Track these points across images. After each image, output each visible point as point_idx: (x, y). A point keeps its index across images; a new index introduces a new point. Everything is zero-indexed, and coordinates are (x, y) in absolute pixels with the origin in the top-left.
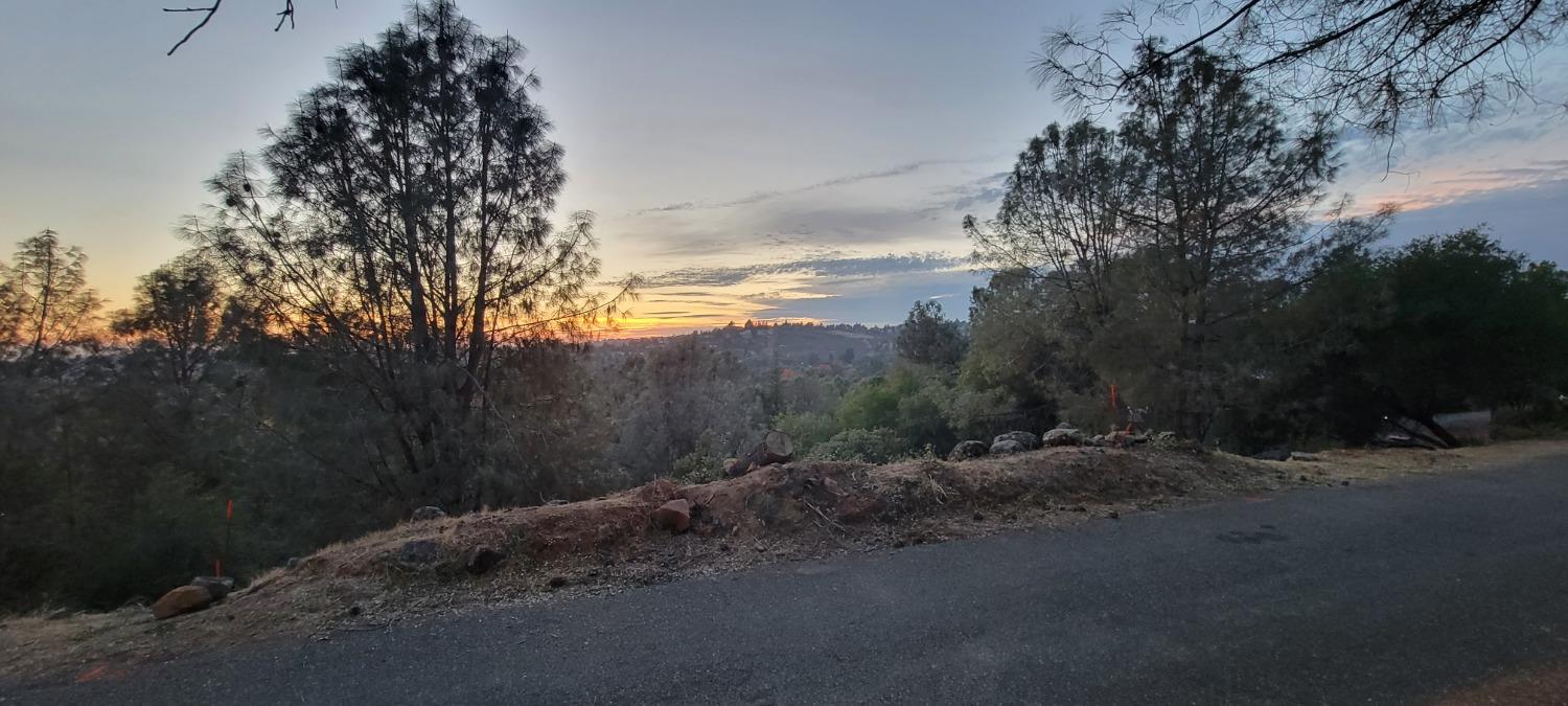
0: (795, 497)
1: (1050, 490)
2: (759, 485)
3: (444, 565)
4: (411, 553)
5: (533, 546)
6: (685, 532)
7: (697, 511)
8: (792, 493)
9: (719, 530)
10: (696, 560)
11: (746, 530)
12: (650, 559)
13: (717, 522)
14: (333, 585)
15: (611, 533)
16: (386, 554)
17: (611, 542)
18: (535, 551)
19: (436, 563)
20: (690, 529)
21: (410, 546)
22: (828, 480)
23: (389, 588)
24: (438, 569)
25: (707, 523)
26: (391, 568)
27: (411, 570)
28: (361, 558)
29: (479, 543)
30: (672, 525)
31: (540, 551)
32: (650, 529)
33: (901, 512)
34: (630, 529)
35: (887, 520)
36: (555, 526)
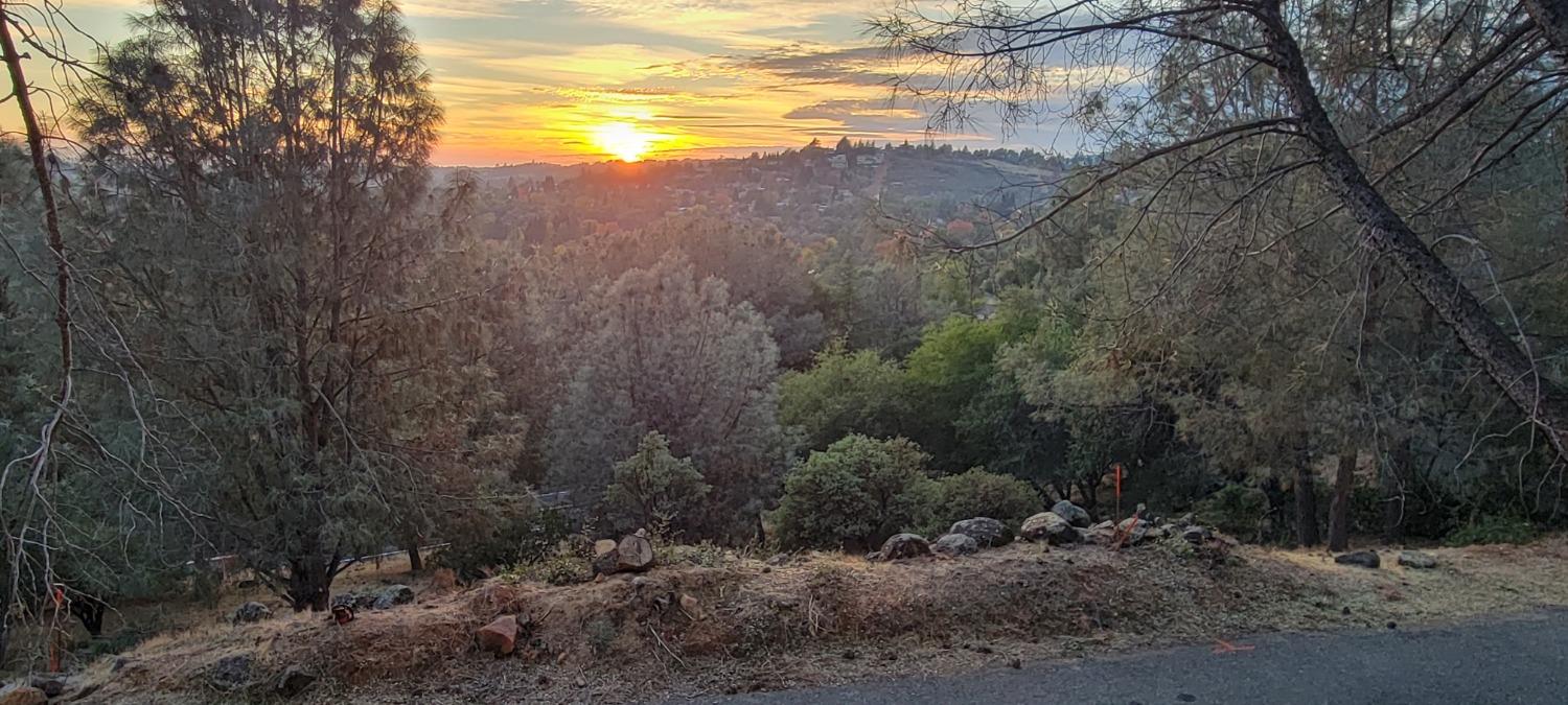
0: (639, 620)
1: (964, 619)
2: (600, 604)
3: (256, 686)
4: (226, 671)
5: (343, 669)
6: (509, 655)
7: (528, 630)
8: (637, 615)
9: (546, 656)
11: (573, 657)
12: (458, 691)
13: (544, 646)
15: (426, 656)
16: (202, 671)
17: (424, 668)
18: (345, 675)
19: (248, 683)
20: (516, 653)
21: (224, 662)
22: (686, 598)
24: (250, 689)
25: (534, 645)
26: (206, 686)
27: (225, 689)
28: (180, 671)
29: (291, 663)
30: (495, 648)
31: (351, 674)
32: (471, 651)
33: (758, 641)
34: (448, 651)
35: (738, 654)
36: (370, 645)
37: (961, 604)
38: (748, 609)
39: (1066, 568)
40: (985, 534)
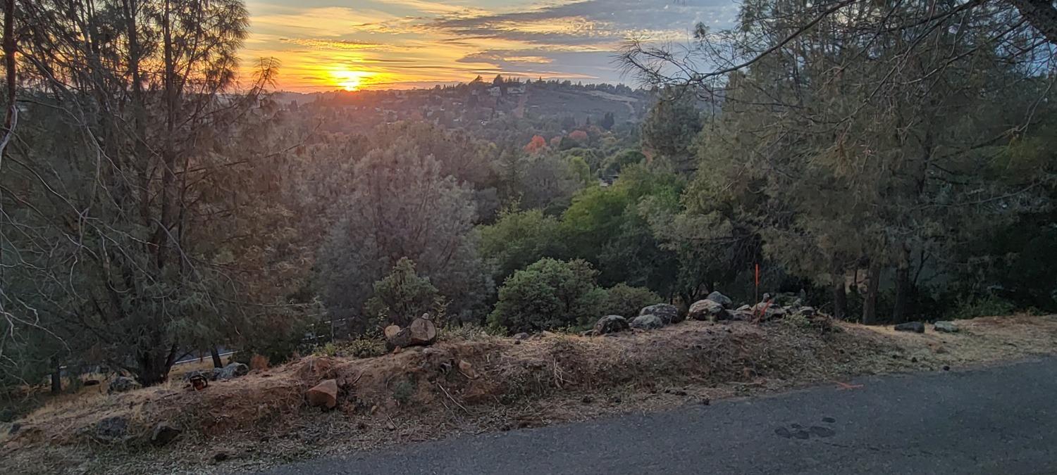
0: (430, 380)
1: (664, 372)
2: (400, 369)
3: (133, 439)
4: (107, 428)
5: (203, 423)
6: (333, 409)
7: (345, 390)
8: (428, 376)
9: (360, 409)
10: (335, 438)
11: (383, 409)
12: (297, 436)
13: (359, 401)
14: (47, 454)
15: (268, 411)
16: (87, 429)
17: (265, 423)
18: (206, 428)
19: (127, 437)
20: (337, 407)
21: (106, 421)
22: (463, 363)
23: (91, 457)
24: (128, 442)
25: (351, 401)
26: (91, 441)
27: (107, 442)
28: (69, 430)
29: (160, 421)
30: (322, 404)
31: (210, 427)
32: (303, 407)
33: (520, 394)
34: (285, 407)
35: (505, 402)
36: (223, 405)
37: (661, 362)
38: (509, 369)
39: (728, 336)
40: (667, 315)
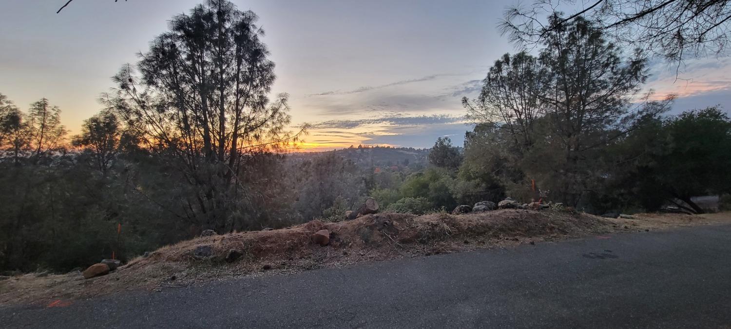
0: (379, 230)
1: (501, 230)
2: (362, 224)
3: (215, 258)
4: (200, 252)
5: (255, 250)
6: (327, 245)
7: (333, 235)
8: (378, 228)
9: (343, 245)
10: (332, 259)
11: (355, 245)
12: (310, 258)
13: (342, 241)
14: (164, 265)
15: (292, 245)
16: (188, 252)
17: (292, 249)
18: (257, 252)
19: (211, 257)
20: (329, 244)
21: (199, 248)
22: (395, 223)
23: (190, 268)
24: (212, 259)
25: (337, 241)
26: (191, 259)
27: (200, 259)
28: (177, 253)
29: (231, 248)
30: (320, 242)
31: (259, 252)
32: (310, 243)
33: (429, 238)
34: (301, 243)
35: (422, 242)
36: (266, 241)
37: (498, 225)
38: (420, 226)
